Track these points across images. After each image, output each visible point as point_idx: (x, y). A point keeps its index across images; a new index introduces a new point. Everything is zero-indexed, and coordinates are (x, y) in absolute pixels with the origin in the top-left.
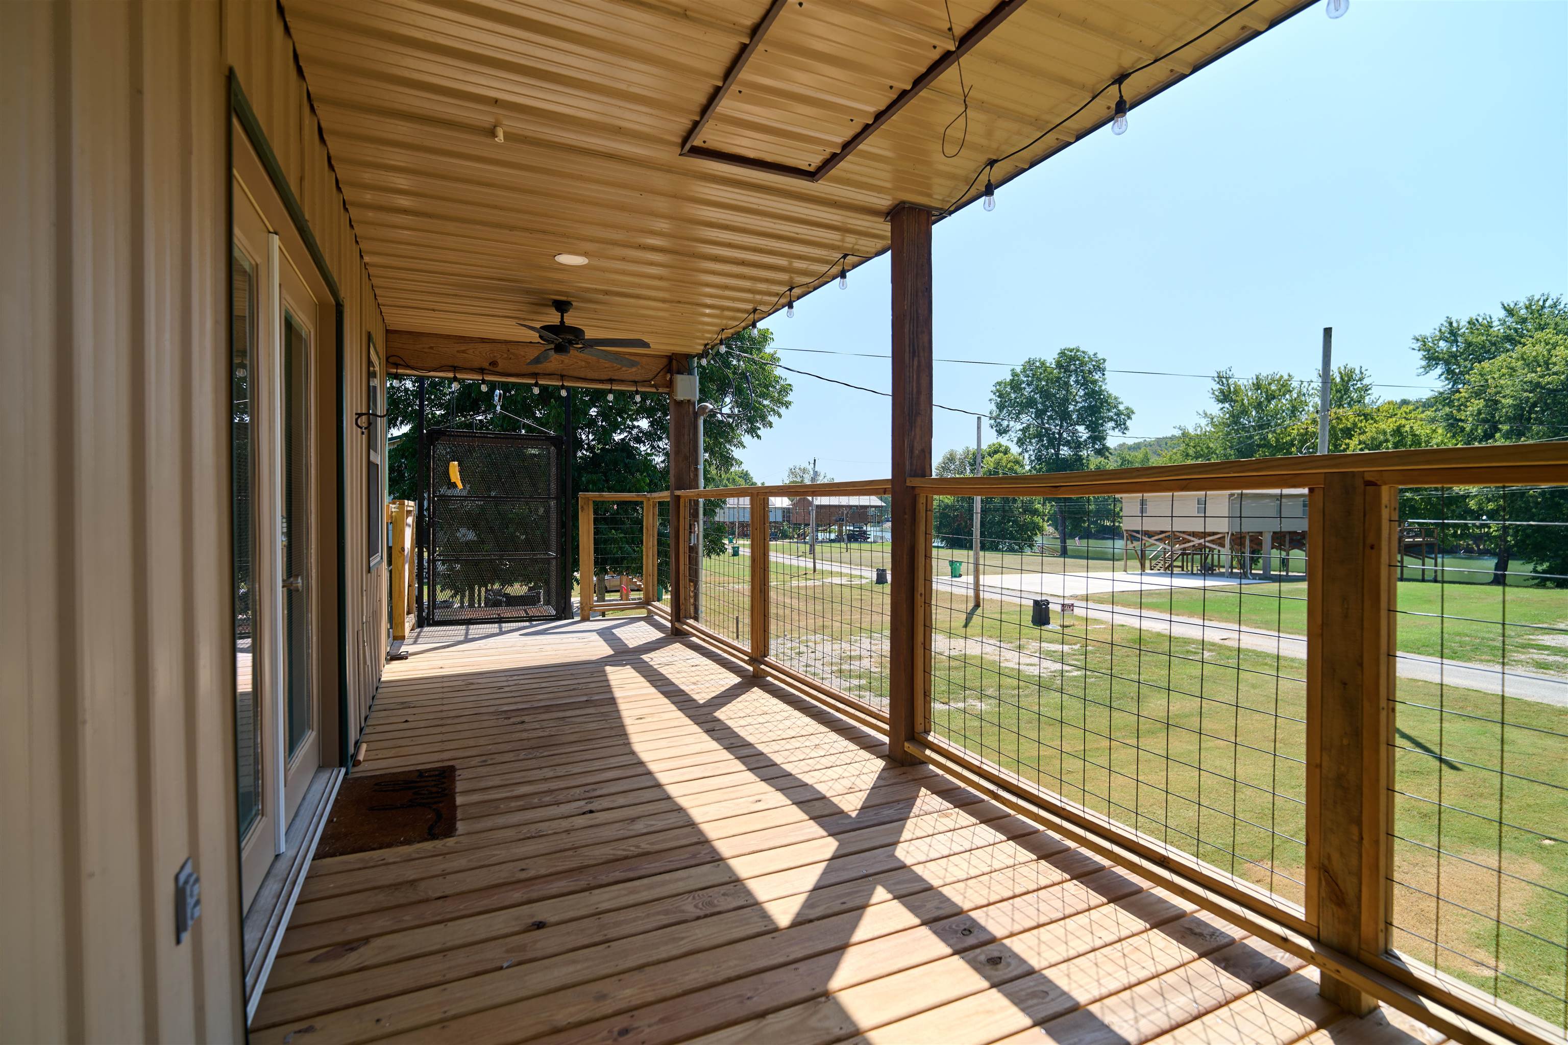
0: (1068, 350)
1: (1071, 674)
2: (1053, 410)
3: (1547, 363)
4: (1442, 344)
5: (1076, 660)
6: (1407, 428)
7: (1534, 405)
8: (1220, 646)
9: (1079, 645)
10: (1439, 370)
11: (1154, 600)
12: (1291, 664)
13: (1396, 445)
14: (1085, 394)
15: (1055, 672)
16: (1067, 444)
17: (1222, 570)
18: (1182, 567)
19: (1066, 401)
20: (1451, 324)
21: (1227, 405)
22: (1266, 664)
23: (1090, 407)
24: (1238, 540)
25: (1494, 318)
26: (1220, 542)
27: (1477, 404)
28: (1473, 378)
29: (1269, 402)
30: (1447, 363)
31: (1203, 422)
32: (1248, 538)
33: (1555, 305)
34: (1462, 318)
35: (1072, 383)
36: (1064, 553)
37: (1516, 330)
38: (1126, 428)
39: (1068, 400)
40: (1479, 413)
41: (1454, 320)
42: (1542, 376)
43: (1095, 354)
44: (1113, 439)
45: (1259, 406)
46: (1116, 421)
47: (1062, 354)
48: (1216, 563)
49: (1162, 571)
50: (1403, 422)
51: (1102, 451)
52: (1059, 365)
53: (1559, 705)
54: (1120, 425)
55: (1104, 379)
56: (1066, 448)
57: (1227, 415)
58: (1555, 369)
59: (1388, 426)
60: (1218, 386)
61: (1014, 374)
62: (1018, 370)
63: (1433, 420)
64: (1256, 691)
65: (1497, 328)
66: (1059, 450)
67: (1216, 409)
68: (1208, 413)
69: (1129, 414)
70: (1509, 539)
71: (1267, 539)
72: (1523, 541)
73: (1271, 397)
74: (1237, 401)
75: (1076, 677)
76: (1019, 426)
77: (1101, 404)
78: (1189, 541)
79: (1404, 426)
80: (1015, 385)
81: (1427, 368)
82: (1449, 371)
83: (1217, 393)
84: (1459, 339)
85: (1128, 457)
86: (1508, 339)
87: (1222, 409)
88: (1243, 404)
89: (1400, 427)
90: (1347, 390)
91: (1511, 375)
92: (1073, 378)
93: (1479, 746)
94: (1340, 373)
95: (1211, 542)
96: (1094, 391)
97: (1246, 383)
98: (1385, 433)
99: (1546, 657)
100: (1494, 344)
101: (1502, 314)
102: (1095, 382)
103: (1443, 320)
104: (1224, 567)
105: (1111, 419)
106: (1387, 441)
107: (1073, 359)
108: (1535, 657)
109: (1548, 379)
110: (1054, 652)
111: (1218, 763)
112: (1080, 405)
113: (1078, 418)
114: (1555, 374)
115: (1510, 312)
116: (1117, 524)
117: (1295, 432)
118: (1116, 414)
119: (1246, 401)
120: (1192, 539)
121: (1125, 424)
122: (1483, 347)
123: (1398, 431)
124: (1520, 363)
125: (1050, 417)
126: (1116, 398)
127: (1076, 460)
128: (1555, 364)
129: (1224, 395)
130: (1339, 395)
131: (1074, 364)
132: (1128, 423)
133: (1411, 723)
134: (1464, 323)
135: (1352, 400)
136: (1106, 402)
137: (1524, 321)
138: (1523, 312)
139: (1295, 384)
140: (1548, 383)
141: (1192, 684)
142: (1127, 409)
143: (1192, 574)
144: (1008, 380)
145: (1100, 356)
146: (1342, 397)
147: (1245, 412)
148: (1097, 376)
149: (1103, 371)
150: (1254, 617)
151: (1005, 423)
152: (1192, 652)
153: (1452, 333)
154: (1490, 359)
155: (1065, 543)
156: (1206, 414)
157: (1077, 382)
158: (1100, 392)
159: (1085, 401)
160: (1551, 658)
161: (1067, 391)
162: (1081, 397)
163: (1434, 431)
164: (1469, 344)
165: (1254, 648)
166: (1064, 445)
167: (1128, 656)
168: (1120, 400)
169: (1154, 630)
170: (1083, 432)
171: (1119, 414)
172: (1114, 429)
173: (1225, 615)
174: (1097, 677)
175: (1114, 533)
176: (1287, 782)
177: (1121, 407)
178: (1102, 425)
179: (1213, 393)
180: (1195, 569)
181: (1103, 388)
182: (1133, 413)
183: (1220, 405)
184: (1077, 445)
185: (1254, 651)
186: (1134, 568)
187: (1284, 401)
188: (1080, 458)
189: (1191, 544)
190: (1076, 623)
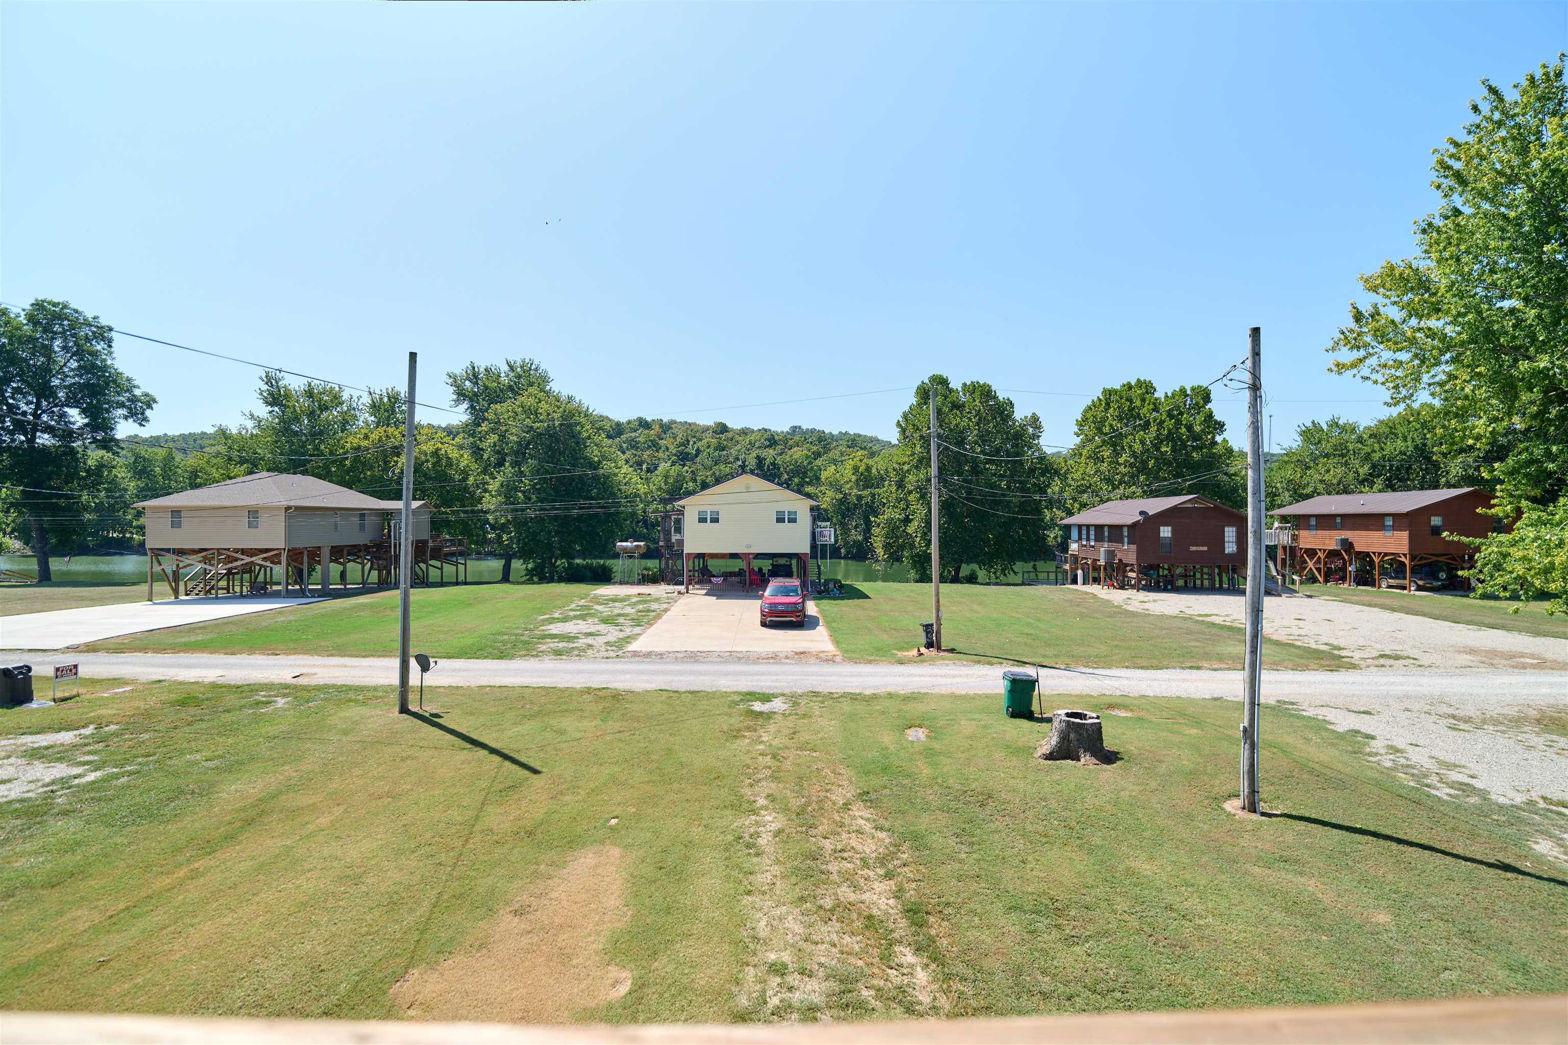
0: (49, 303)
1: (83, 780)
2: (22, 380)
3: (536, 414)
4: (467, 383)
5: (90, 753)
6: (443, 452)
7: (529, 444)
8: (295, 687)
9: (92, 727)
10: (465, 405)
11: (200, 638)
12: (375, 693)
13: (434, 465)
14: (80, 367)
15: (53, 783)
16: (48, 429)
17: (275, 588)
18: (228, 589)
19: (46, 371)
20: (474, 368)
21: (276, 409)
22: (350, 700)
23: (87, 385)
24: (295, 555)
25: (502, 371)
26: (275, 560)
27: (493, 438)
28: (490, 415)
29: (322, 412)
30: (471, 400)
31: (250, 424)
32: (306, 553)
33: (536, 370)
34: (481, 365)
35: (57, 349)
36: (45, 578)
37: (515, 383)
38: (146, 419)
39: (50, 371)
40: (495, 445)
41: (475, 365)
42: (534, 422)
43: (95, 317)
44: (124, 429)
45: (311, 414)
46: (130, 409)
47: (39, 305)
48: (268, 580)
49: (202, 595)
50: (439, 445)
51: (108, 444)
52: (31, 318)
53: (579, 686)
54: (136, 414)
55: (111, 353)
56: (46, 436)
57: (277, 420)
58: (541, 418)
59: (428, 448)
60: (266, 387)
63: (461, 447)
64: (349, 738)
65: (504, 379)
66: (34, 437)
67: (263, 411)
68: (256, 415)
69: (150, 402)
70: (514, 546)
71: (326, 553)
72: (523, 548)
73: (324, 408)
74: (288, 407)
75: (93, 782)
77: (107, 384)
78: (236, 560)
79: (440, 450)
81: (457, 402)
82: (472, 407)
83: (265, 394)
84: (480, 382)
85: (143, 453)
86: (510, 388)
87: (270, 412)
88: (295, 411)
89: (438, 449)
90: (393, 411)
91: (514, 418)
92: (57, 343)
93: (546, 743)
94: (388, 393)
95: (265, 559)
96: (94, 366)
97: (297, 389)
98: (426, 455)
99: (557, 644)
100: (502, 391)
101: (507, 368)
102: (95, 354)
103: (468, 364)
104: (279, 584)
105: (122, 405)
106: (427, 461)
107: (59, 317)
108: (552, 645)
109: (537, 425)
110: (47, 748)
111: (326, 852)
112: (69, 381)
113: (68, 397)
114: (541, 421)
115: (512, 368)
116: (128, 535)
117: (349, 445)
118: (129, 400)
119: (298, 409)
120: (242, 557)
121: (143, 414)
122: (495, 392)
123: (436, 453)
124: (520, 409)
125: (17, 390)
126: (129, 380)
127: (64, 454)
128: (541, 414)
129: (274, 398)
130: (386, 414)
131: (61, 325)
132: (148, 413)
133: (494, 735)
134: (482, 370)
135: (398, 420)
136: (115, 382)
137: (519, 377)
138: (519, 370)
139: (345, 396)
140: (538, 428)
141: (272, 748)
142: (147, 395)
143: (242, 596)
145: (104, 322)
146: (389, 417)
147: (297, 419)
148: (100, 347)
149: (108, 341)
150: (323, 644)
152: (263, 703)
153: (474, 376)
154: (501, 402)
155: (47, 563)
156: (252, 415)
157: (65, 348)
158: (105, 368)
159: (81, 376)
160: (561, 645)
161: (49, 358)
162: (72, 370)
163: (462, 456)
164: (486, 388)
165: (333, 682)
166: (43, 431)
167: (175, 728)
168: (136, 383)
169: (207, 681)
170: (76, 417)
171: (134, 399)
172: (126, 418)
173: (291, 646)
174: (130, 774)
175: (123, 547)
176: (406, 846)
177: (137, 392)
178: (108, 411)
179: (261, 394)
180: (245, 589)
181: (109, 362)
182: (155, 401)
183: (269, 408)
184: (68, 435)
185: (334, 686)
186: (162, 595)
187: (335, 413)
188: (73, 452)
189: (239, 563)
190: (82, 690)
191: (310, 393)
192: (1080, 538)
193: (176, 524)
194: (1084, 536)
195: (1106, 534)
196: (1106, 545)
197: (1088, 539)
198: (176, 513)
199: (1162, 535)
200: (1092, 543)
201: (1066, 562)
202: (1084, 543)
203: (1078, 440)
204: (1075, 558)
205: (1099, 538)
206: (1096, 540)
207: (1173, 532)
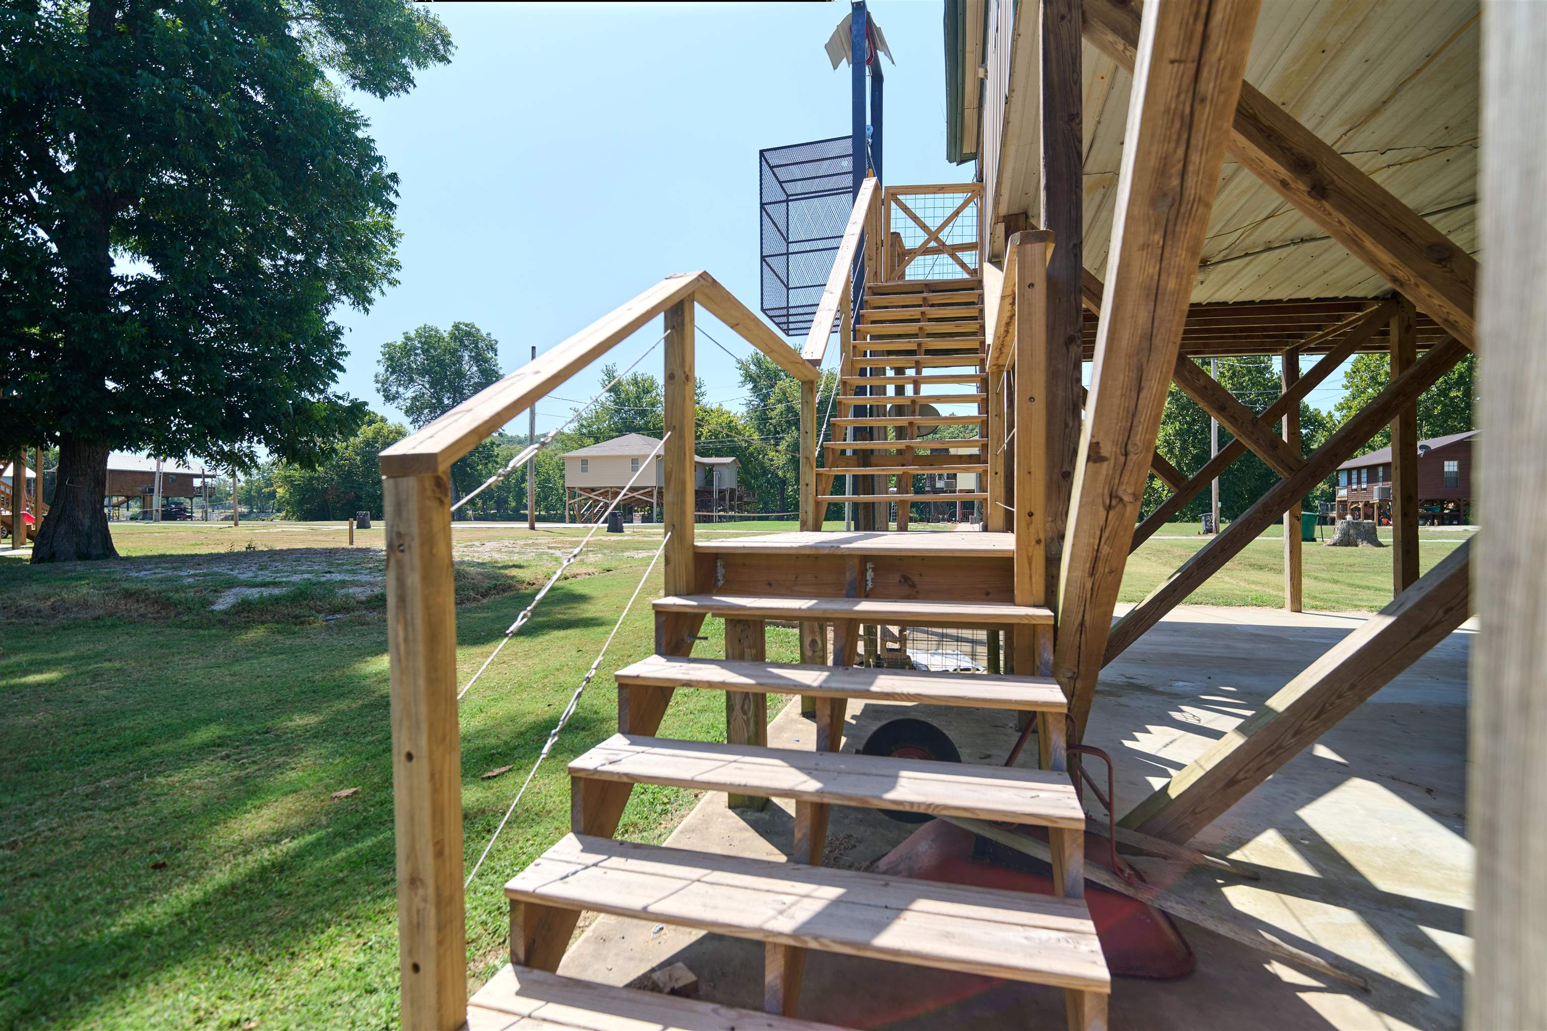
0: (462, 324)
4: (752, 367)
10: (751, 386)
26: (649, 495)
27: (780, 407)
35: (466, 358)
43: (489, 334)
47: (456, 327)
52: (453, 337)
55: (496, 359)
61: (408, 338)
62: (412, 334)
74: (621, 392)
76: (410, 394)
80: (407, 349)
81: (743, 383)
87: (611, 396)
88: (627, 394)
92: (466, 353)
95: (642, 495)
96: (486, 369)
102: (488, 360)
107: (468, 334)
112: (473, 381)
119: (630, 393)
125: (443, 388)
129: (611, 388)
131: (469, 340)
144: (399, 343)
145: (493, 337)
148: (490, 354)
149: (495, 351)
151: (394, 389)
153: (757, 361)
157: (470, 357)
161: (460, 364)
164: (768, 369)
181: (495, 367)
191: (635, 382)
192: (1350, 482)
193: (584, 470)
194: (1354, 480)
195: (1381, 474)
196: (1380, 484)
197: (1359, 482)
198: (585, 461)
199: (1446, 469)
200: (1364, 486)
201: (1332, 510)
202: (1354, 487)
203: (1347, 393)
204: (1344, 503)
205: (1372, 479)
206: (1368, 482)
207: (1459, 466)
